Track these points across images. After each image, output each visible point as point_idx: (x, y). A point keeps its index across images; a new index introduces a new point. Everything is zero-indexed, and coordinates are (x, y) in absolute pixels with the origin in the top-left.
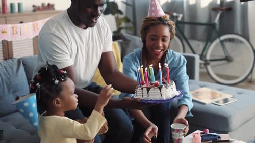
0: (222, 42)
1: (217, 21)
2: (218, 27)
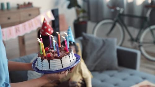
0: (152, 31)
1: (148, 14)
2: (148, 19)
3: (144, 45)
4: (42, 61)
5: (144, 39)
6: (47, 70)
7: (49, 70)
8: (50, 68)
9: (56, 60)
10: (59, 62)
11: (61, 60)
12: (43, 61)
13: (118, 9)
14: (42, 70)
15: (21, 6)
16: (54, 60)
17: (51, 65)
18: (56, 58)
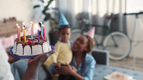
0: (112, 37)
3: (108, 48)
4: (23, 47)
5: (107, 43)
6: (29, 55)
7: (31, 55)
8: (32, 54)
9: (38, 46)
10: (40, 47)
11: (42, 46)
12: (25, 47)
13: (85, 20)
14: (23, 56)
15: (7, 20)
16: (36, 46)
17: (33, 50)
18: (36, 44)
